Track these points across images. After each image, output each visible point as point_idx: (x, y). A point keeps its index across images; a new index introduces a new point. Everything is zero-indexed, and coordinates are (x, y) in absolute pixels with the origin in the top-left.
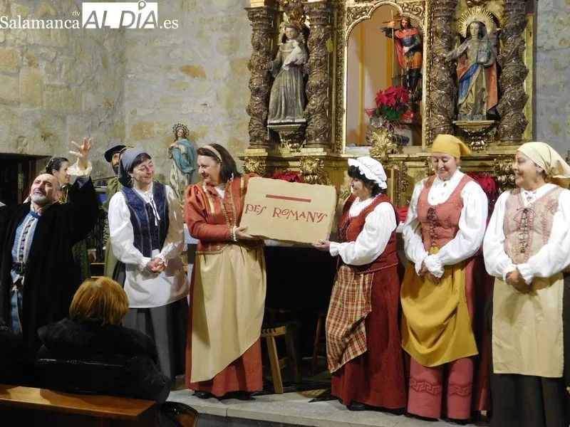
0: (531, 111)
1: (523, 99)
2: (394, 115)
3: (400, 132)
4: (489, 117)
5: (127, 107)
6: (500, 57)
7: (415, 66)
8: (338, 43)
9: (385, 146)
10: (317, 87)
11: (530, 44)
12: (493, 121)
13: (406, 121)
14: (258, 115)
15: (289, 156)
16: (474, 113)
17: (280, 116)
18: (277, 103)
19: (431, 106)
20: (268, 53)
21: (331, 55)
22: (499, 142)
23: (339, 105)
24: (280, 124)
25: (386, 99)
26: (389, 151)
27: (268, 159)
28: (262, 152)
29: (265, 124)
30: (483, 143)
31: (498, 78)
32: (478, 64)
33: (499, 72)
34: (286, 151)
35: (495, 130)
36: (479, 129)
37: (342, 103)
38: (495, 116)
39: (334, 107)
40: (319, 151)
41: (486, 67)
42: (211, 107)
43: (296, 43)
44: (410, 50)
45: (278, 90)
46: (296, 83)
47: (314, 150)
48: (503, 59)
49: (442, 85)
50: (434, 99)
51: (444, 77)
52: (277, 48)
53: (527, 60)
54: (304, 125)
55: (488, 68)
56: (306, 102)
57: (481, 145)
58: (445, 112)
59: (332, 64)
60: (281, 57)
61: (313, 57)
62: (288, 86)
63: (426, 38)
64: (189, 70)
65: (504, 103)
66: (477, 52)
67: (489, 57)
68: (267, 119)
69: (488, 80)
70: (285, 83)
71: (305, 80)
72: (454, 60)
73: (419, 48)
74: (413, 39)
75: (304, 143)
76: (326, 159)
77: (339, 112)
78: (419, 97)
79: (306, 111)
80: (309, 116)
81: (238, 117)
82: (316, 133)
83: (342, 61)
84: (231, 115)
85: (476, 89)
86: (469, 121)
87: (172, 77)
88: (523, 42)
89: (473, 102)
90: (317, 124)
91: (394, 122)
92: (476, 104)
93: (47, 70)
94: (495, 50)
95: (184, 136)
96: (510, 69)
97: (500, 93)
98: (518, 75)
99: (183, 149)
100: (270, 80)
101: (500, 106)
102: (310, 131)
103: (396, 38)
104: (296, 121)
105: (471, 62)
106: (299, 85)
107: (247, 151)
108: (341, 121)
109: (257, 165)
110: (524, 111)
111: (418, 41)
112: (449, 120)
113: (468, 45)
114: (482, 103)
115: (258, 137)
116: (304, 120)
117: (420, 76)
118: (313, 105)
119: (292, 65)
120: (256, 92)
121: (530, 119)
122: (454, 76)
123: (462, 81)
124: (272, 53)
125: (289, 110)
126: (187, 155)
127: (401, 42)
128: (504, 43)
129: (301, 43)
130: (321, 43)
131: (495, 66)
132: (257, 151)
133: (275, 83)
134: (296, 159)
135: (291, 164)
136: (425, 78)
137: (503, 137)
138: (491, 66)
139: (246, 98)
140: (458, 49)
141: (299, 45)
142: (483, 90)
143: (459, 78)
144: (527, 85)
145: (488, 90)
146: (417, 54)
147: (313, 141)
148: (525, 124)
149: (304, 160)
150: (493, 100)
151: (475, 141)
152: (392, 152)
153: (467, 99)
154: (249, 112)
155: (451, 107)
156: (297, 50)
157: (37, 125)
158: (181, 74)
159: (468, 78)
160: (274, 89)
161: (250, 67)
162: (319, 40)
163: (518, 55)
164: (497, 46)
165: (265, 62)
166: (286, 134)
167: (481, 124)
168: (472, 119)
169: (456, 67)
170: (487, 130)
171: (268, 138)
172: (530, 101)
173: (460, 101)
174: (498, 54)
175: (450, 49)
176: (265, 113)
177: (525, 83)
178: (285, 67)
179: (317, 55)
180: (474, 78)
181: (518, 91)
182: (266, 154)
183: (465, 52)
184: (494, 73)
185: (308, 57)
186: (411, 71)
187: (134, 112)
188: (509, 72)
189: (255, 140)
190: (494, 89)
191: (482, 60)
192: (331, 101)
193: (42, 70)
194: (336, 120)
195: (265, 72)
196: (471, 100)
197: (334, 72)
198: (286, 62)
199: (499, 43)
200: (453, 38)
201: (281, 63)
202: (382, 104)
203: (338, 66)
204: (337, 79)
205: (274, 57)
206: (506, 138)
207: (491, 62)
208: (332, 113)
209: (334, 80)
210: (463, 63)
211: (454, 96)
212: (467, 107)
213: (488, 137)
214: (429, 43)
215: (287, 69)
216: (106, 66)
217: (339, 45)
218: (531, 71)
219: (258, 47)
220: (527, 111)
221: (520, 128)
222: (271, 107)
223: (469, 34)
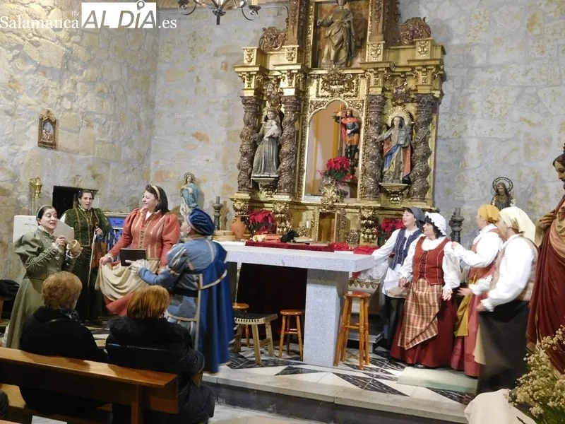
0: (432, 179)
1: (427, 171)
2: (339, 176)
3: (341, 188)
4: (404, 182)
5: (153, 158)
6: (413, 142)
7: (355, 143)
8: (302, 125)
9: (332, 197)
10: (287, 154)
11: (433, 134)
12: (407, 185)
13: (346, 181)
14: (245, 170)
15: (265, 200)
16: (394, 178)
17: (260, 172)
18: (259, 163)
19: (365, 172)
20: (254, 128)
21: (298, 131)
22: (410, 199)
23: (301, 166)
24: (261, 177)
25: (334, 164)
26: (334, 201)
27: (251, 201)
28: (246, 196)
29: (250, 176)
30: (399, 199)
31: (411, 156)
32: (398, 145)
33: (412, 152)
34: (263, 196)
35: (407, 190)
36: (398, 190)
37: (303, 165)
38: (408, 181)
39: (298, 168)
40: (286, 198)
41: (403, 148)
42: (212, 162)
43: (274, 122)
44: (352, 132)
45: (260, 153)
46: (273, 151)
47: (283, 197)
48: (415, 143)
49: (373, 158)
50: (367, 166)
51: (375, 153)
53: (431, 144)
54: (278, 179)
55: (405, 148)
56: (279, 163)
57: (397, 200)
58: (374, 176)
59: (298, 138)
60: (263, 131)
61: (285, 133)
62: (267, 151)
63: (363, 125)
64: (198, 136)
65: (415, 173)
66: (398, 137)
67: (406, 141)
68: (251, 173)
69: (405, 157)
70: (265, 149)
71: (279, 147)
72: (382, 141)
73: (358, 131)
74: (354, 125)
75: (276, 191)
76: (291, 203)
77: (301, 172)
78: (356, 164)
79: (279, 169)
80: (280, 173)
81: (230, 170)
82: (286, 185)
83: (305, 137)
84: (225, 169)
85: (396, 162)
86: (391, 184)
87: (187, 139)
88: (429, 132)
89: (394, 171)
90: (285, 179)
91: (339, 181)
92: (395, 172)
93: (99, 129)
94: (410, 136)
95: (192, 181)
96: (420, 150)
97: (412, 166)
98: (425, 154)
99: (191, 190)
100: (254, 146)
101: (412, 174)
102: (281, 183)
103: (342, 123)
104: (271, 176)
105: (393, 144)
106: (275, 151)
107: (236, 194)
108: (302, 178)
109: (242, 204)
110: (428, 179)
111: (357, 127)
112: (377, 182)
113: (392, 132)
114: (400, 172)
115: (244, 186)
116: (277, 176)
117: (357, 150)
118: (284, 166)
119: (271, 137)
120: (245, 154)
121: (431, 184)
122: (381, 152)
123: (386, 156)
124: (257, 128)
125: (267, 168)
126: (193, 195)
127: (345, 126)
128: (416, 132)
129: (278, 122)
130: (291, 123)
131: (409, 148)
132: (243, 195)
133: (259, 149)
134: (270, 202)
135: (266, 205)
136: (361, 152)
137: (413, 195)
138: (407, 147)
139: (237, 158)
140: (385, 135)
141: (277, 124)
142: (401, 163)
143: (385, 154)
144: (430, 161)
145: (404, 163)
146: (356, 135)
147: (282, 191)
148: (428, 188)
149: (275, 203)
150: (406, 170)
151: (393, 197)
152: (336, 202)
153: (389, 169)
154: (239, 167)
155: (378, 173)
156: (275, 127)
157: (90, 168)
158: (191, 138)
159: (391, 154)
160: (257, 153)
161: (242, 136)
162: (290, 121)
163: (425, 141)
164: (411, 133)
165: (252, 134)
166: (264, 184)
167: (398, 186)
168: (392, 182)
169: (383, 146)
170: (402, 191)
171: (251, 187)
172: (432, 172)
173: (385, 170)
174: (412, 140)
175: (380, 133)
176: (250, 169)
177: (429, 161)
178: (266, 138)
179: (288, 132)
180: (395, 154)
181: (424, 166)
182: (249, 198)
183: (390, 137)
184: (409, 152)
185: (283, 132)
186: (351, 146)
187: (157, 162)
188: (419, 152)
189: (242, 187)
190: (409, 163)
191: (401, 143)
192: (296, 164)
193: (95, 130)
194: (299, 177)
195: (252, 141)
196: (392, 169)
197: (299, 144)
198: (267, 135)
199: (412, 132)
200: (382, 127)
201: (263, 136)
202: (331, 168)
203: (302, 140)
204: (301, 149)
205: (258, 131)
206: (415, 197)
207: (406, 145)
208: (296, 171)
209: (299, 150)
210: (388, 144)
211: (381, 166)
212: (389, 174)
213: (402, 195)
214: (365, 128)
215: (267, 140)
216: (139, 127)
217: (303, 125)
218: (433, 152)
219: (248, 124)
220: (429, 179)
221: (424, 190)
222: (254, 165)
223: (393, 125)
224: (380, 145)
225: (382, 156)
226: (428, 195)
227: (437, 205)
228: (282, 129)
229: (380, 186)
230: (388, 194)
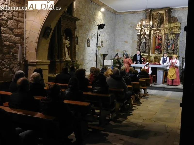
4: (172, 51)
5: (115, 47)
7: (161, 43)
10: (148, 46)
11: (178, 41)
13: (160, 51)
16: (170, 50)
18: (141, 48)
25: (157, 47)
32: (171, 43)
33: (174, 45)
35: (173, 52)
36: (171, 52)
40: (148, 55)
42: (129, 47)
43: (144, 39)
49: (166, 46)
50: (165, 48)
52: (141, 40)
54: (145, 51)
55: (173, 44)
56: (145, 48)
57: (171, 54)
58: (166, 50)
59: (149, 42)
61: (147, 41)
64: (125, 42)
66: (171, 42)
69: (173, 46)
70: (143, 45)
72: (168, 43)
74: (160, 39)
75: (145, 53)
76: (148, 56)
84: (132, 49)
87: (123, 43)
90: (147, 51)
91: (158, 51)
93: (108, 42)
94: (173, 42)
95: (125, 52)
97: (174, 48)
100: (140, 44)
103: (158, 38)
105: (170, 43)
106: (145, 45)
114: (172, 49)
118: (147, 48)
119: (144, 42)
120: (138, 46)
121: (178, 51)
122: (168, 45)
125: (143, 49)
128: (175, 41)
133: (141, 45)
136: (163, 45)
139: (136, 47)
146: (161, 41)
147: (147, 53)
148: (178, 52)
149: (145, 56)
150: (173, 49)
152: (158, 55)
153: (169, 48)
154: (137, 49)
157: (107, 50)
158: (124, 42)
160: (141, 46)
161: (137, 42)
162: (148, 39)
163: (177, 43)
165: (139, 42)
166: (142, 52)
175: (167, 41)
176: (139, 49)
180: (171, 46)
181: (177, 47)
183: (169, 42)
187: (116, 48)
188: (176, 45)
190: (173, 47)
196: (170, 48)
204: (150, 44)
205: (141, 41)
208: (149, 49)
216: (113, 41)
217: (150, 40)
218: (178, 45)
219: (138, 40)
220: (178, 50)
221: (177, 52)
222: (140, 48)
223: (170, 39)
224: (167, 44)
225: (168, 46)
226: (177, 53)
227: (179, 55)
228: (146, 41)
229: (167, 52)
230: (169, 53)
